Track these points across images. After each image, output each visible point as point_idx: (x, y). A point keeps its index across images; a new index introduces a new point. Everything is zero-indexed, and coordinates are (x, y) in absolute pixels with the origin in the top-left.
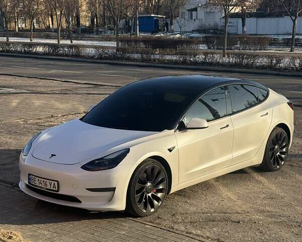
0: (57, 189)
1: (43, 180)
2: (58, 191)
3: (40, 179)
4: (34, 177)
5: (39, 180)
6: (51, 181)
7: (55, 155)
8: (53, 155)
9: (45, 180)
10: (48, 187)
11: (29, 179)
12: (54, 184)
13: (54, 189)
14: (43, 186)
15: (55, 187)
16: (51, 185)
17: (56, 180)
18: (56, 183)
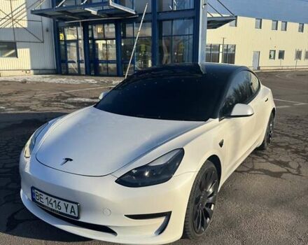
0: (77, 215)
1: (54, 199)
2: (78, 218)
3: (49, 198)
5: (47, 198)
6: (67, 203)
7: (71, 160)
8: (68, 160)
9: (58, 201)
10: (63, 211)
11: (33, 194)
12: (72, 207)
13: (73, 214)
14: (54, 208)
15: (74, 212)
16: (67, 208)
17: (76, 201)
18: (75, 206)
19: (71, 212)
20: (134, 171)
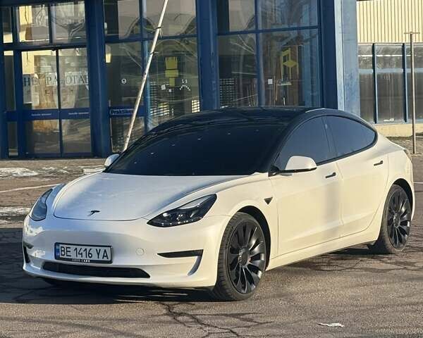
0: (109, 259)
1: (84, 248)
2: (111, 262)
3: (79, 248)
4: (65, 246)
5: (76, 249)
6: (98, 248)
7: (98, 211)
8: (94, 212)
9: (88, 248)
10: (95, 257)
11: (56, 251)
12: (105, 251)
13: (105, 259)
14: (84, 258)
15: (107, 256)
16: (98, 254)
17: (108, 245)
18: (108, 250)
19: (104, 256)
20: (165, 215)
